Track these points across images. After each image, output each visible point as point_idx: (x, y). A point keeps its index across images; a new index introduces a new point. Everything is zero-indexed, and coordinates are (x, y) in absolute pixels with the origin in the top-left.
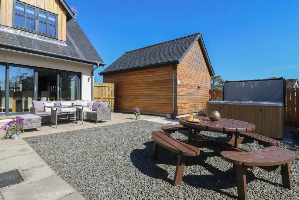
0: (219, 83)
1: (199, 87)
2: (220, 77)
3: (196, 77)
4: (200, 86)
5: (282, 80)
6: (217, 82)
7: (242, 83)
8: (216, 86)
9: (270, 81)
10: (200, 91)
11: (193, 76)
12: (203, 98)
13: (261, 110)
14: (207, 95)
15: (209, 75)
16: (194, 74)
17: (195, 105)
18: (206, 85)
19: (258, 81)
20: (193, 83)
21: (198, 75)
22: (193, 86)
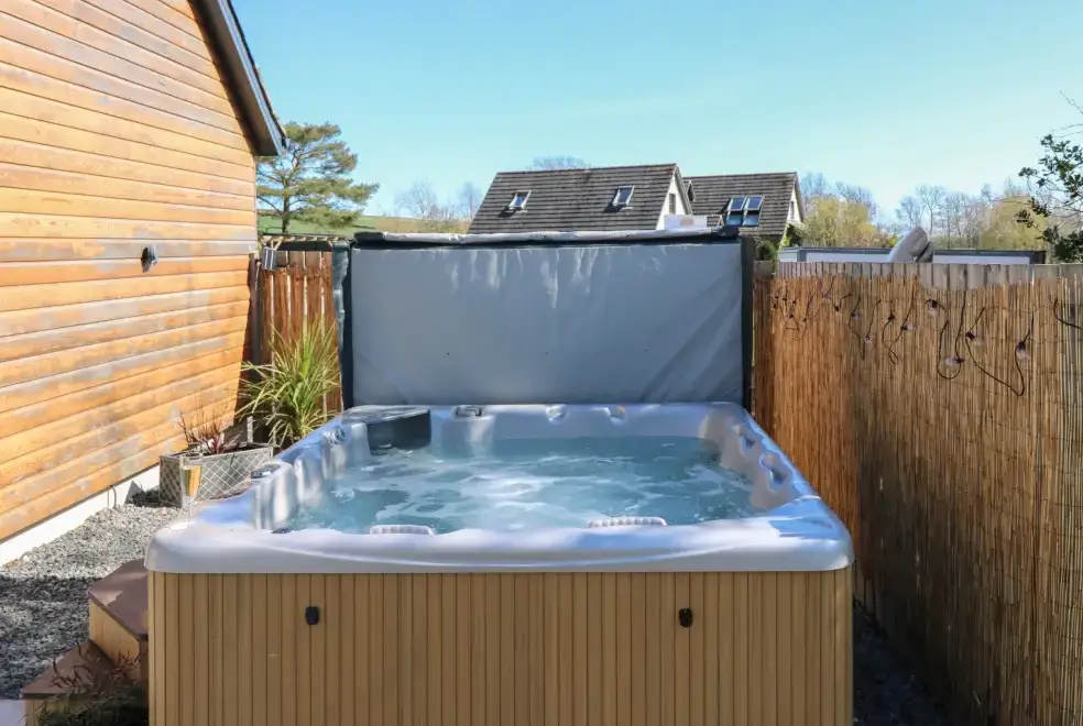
0: (326, 168)
1: (147, 257)
2: (336, 131)
3: (120, 166)
4: (155, 251)
5: (736, 247)
6: (318, 163)
7: (489, 257)
8: (311, 185)
9: (663, 247)
10: (162, 287)
11: (81, 160)
12: (193, 338)
13: (686, 618)
14: (223, 308)
15: (243, 143)
16: (88, 141)
17: (114, 418)
18: (214, 230)
19: (591, 248)
20: (88, 226)
21: (137, 150)
22: (89, 252)
